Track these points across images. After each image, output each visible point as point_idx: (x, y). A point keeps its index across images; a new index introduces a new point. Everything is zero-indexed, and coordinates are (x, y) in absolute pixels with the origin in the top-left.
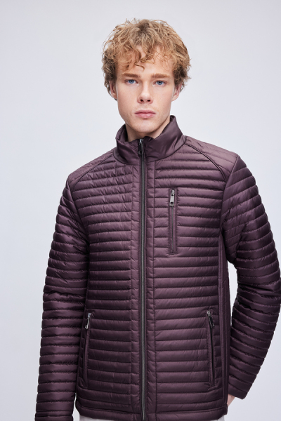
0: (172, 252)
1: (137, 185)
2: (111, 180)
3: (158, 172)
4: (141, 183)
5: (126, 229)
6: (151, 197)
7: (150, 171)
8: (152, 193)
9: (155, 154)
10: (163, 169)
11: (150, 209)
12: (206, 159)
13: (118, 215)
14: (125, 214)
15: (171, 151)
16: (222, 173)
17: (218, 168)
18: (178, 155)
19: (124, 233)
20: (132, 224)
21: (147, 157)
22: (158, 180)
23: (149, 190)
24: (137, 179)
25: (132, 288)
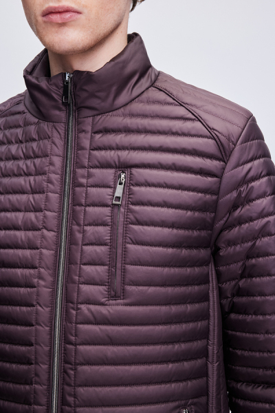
0: (114, 296)
1: (57, 161)
2: (14, 149)
3: (98, 136)
4: (65, 158)
5: (32, 247)
6: (81, 185)
7: (82, 135)
8: (83, 177)
9: (95, 102)
10: (106, 131)
11: (78, 208)
12: (190, 116)
13: (19, 217)
14: (32, 216)
15: (124, 97)
16: (220, 144)
17: (212, 134)
18: (137, 107)
19: (28, 252)
20: (43, 237)
21: (79, 108)
22: (96, 153)
23: (80, 171)
24: (59, 150)
25: (37, 363)
